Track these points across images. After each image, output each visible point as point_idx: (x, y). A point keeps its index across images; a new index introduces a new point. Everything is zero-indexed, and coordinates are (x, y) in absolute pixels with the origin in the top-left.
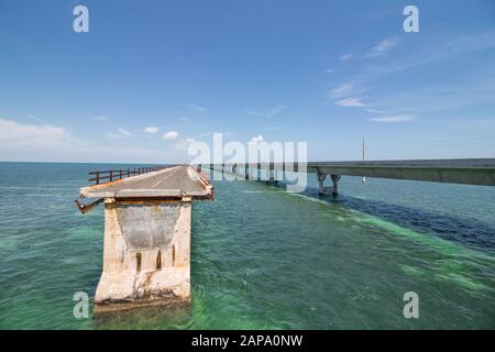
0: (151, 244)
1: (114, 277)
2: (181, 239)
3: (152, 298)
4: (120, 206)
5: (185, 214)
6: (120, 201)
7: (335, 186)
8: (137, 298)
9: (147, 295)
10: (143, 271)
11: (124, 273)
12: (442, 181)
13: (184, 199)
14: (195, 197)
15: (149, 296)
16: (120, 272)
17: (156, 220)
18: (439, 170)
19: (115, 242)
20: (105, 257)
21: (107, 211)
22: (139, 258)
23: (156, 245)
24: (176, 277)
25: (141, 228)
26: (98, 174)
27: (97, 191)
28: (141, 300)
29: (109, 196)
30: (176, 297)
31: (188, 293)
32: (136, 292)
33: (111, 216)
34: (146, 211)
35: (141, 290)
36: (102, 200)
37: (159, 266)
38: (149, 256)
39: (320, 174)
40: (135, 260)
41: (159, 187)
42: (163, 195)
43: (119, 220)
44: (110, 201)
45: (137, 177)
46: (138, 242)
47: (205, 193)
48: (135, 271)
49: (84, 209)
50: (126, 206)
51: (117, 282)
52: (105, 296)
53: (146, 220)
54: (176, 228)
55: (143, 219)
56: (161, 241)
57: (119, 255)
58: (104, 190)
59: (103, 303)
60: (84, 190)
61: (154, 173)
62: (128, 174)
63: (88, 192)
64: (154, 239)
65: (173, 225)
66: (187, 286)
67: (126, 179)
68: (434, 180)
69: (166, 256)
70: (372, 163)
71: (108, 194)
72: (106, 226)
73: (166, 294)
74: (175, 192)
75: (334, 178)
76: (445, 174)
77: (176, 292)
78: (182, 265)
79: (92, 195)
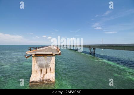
0: (44, 67)
1: (35, 76)
2: (52, 66)
3: (45, 81)
4: (36, 57)
5: (53, 59)
6: (36, 55)
7: (94, 51)
8: (41, 81)
9: (43, 80)
10: (42, 74)
11: (37, 75)
12: (125, 50)
13: (53, 55)
14: (56, 54)
15: (44, 81)
16: (36, 74)
17: (46, 60)
18: (124, 47)
19: (35, 66)
20: (32, 70)
21: (33, 58)
22: (41, 70)
23: (46, 67)
24: (51, 76)
25: (42, 62)
26: (31, 48)
27: (30, 53)
28: (42, 82)
29: (33, 54)
30: (51, 81)
31: (54, 80)
32: (40, 80)
33: (34, 59)
34: (43, 58)
35: (42, 79)
36: (32, 55)
37: (46, 73)
38: (44, 70)
39: (90, 48)
40: (40, 71)
41: (47, 51)
42: (48, 54)
43: (36, 60)
44: (34, 55)
45: (41, 49)
46: (41, 66)
47: (59, 53)
48: (40, 74)
49: (27, 57)
50: (38, 57)
51: (35, 77)
52: (32, 81)
53: (43, 60)
54: (51, 62)
55: (42, 60)
56: (47, 66)
57: (36, 70)
58: (32, 52)
59: (32, 82)
60: (27, 52)
61: (45, 48)
62: (39, 48)
63: (28, 53)
64: (45, 65)
65: (50, 62)
66: (54, 78)
67: (38, 49)
68: (122, 50)
69: (48, 70)
70: (105, 45)
71: (33, 53)
72: (33, 62)
73: (48, 80)
74: (51, 53)
75: (94, 49)
76: (125, 48)
77: (51, 80)
78: (53, 73)
79: (29, 54)
